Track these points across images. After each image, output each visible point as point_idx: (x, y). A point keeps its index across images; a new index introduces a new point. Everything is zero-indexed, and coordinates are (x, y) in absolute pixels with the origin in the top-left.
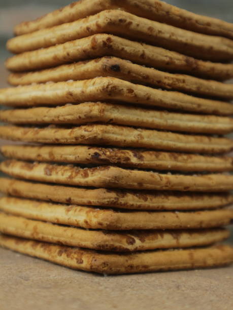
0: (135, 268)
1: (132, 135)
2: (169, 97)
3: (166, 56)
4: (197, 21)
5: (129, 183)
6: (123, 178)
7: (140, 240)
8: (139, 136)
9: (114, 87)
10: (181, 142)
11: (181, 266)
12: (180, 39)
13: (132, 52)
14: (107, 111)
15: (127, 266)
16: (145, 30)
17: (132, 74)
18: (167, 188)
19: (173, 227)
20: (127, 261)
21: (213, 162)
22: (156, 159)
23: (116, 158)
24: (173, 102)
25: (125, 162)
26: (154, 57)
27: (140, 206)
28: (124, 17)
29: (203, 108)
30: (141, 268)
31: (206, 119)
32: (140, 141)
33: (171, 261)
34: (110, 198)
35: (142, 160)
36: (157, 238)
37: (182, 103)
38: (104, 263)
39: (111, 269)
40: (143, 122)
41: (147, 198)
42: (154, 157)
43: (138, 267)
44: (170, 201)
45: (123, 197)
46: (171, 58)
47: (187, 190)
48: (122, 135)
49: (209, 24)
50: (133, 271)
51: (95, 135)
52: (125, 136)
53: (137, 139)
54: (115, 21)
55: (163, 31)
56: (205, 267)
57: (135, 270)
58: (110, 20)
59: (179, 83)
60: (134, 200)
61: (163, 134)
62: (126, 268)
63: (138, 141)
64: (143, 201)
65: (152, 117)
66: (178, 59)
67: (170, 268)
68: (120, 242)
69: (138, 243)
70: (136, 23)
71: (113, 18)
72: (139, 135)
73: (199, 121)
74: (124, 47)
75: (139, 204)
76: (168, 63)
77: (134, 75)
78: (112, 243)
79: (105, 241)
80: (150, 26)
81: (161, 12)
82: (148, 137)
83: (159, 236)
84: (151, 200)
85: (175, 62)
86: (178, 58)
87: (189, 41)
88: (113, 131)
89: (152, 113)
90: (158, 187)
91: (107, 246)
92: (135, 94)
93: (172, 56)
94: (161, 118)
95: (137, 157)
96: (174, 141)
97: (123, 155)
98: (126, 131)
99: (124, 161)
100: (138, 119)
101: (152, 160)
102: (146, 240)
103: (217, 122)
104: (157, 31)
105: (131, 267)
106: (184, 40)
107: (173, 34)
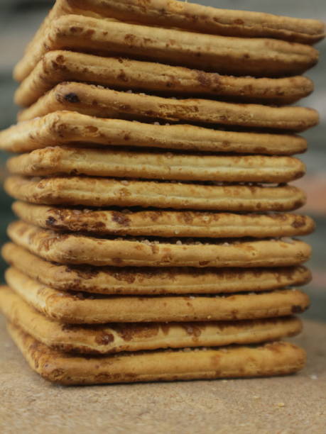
0: (113, 378)
1: (110, 190)
2: (167, 133)
3: (164, 75)
4: (216, 19)
5: (95, 259)
6: (83, 252)
7: (124, 337)
8: (122, 192)
9: (62, 125)
10: (200, 197)
11: (196, 374)
12: (185, 47)
13: (102, 72)
14: (66, 158)
15: (97, 374)
16: (120, 39)
17: (100, 104)
18: (168, 264)
19: (182, 319)
20: (97, 367)
21: (257, 224)
22: (153, 223)
23: (80, 224)
24: (176, 141)
25: (94, 229)
26: (142, 77)
27: (119, 291)
28: (78, 24)
29: (233, 146)
30: (123, 377)
31: (242, 161)
32: (124, 198)
33: (177, 367)
34: (67, 280)
35: (128, 225)
36: (156, 334)
37: (193, 140)
38: (57, 370)
39: (69, 378)
40: (126, 172)
41: (134, 279)
42: (148, 220)
43: (117, 375)
44: (175, 282)
45: (90, 278)
46: (172, 77)
47: (206, 266)
48: (92, 190)
49: (239, 21)
50: (109, 381)
51: (49, 193)
52: (99, 192)
53: (118, 195)
54: (65, 31)
55: (152, 39)
56: (240, 376)
57: (112, 380)
58: (58, 30)
59: (188, 112)
60: (108, 282)
61: (166, 187)
62: (96, 377)
63: (120, 199)
64: (126, 283)
65: (144, 163)
66: (184, 78)
67: (176, 377)
68: (84, 340)
69: (118, 341)
70: (102, 30)
71: (61, 27)
72: (122, 190)
73: (230, 166)
74: (88, 67)
75: (117, 287)
76: (168, 84)
77: (104, 106)
78: (69, 343)
79: (60, 340)
80: (129, 33)
81: (151, 11)
82: (138, 192)
83: (160, 332)
84: (141, 281)
85: (179, 82)
86: (185, 76)
87: (204, 50)
88: (76, 187)
89: (142, 158)
90: (151, 263)
91: (62, 346)
92: (100, 132)
93: (174, 74)
94: (159, 165)
95: (117, 221)
96: (185, 195)
97: (92, 219)
98: (99, 185)
99: (93, 227)
100: (117, 167)
101: (145, 225)
102: (133, 337)
103: (262, 165)
104: (143, 40)
105: (106, 375)
106: (193, 48)
107: (173, 42)
